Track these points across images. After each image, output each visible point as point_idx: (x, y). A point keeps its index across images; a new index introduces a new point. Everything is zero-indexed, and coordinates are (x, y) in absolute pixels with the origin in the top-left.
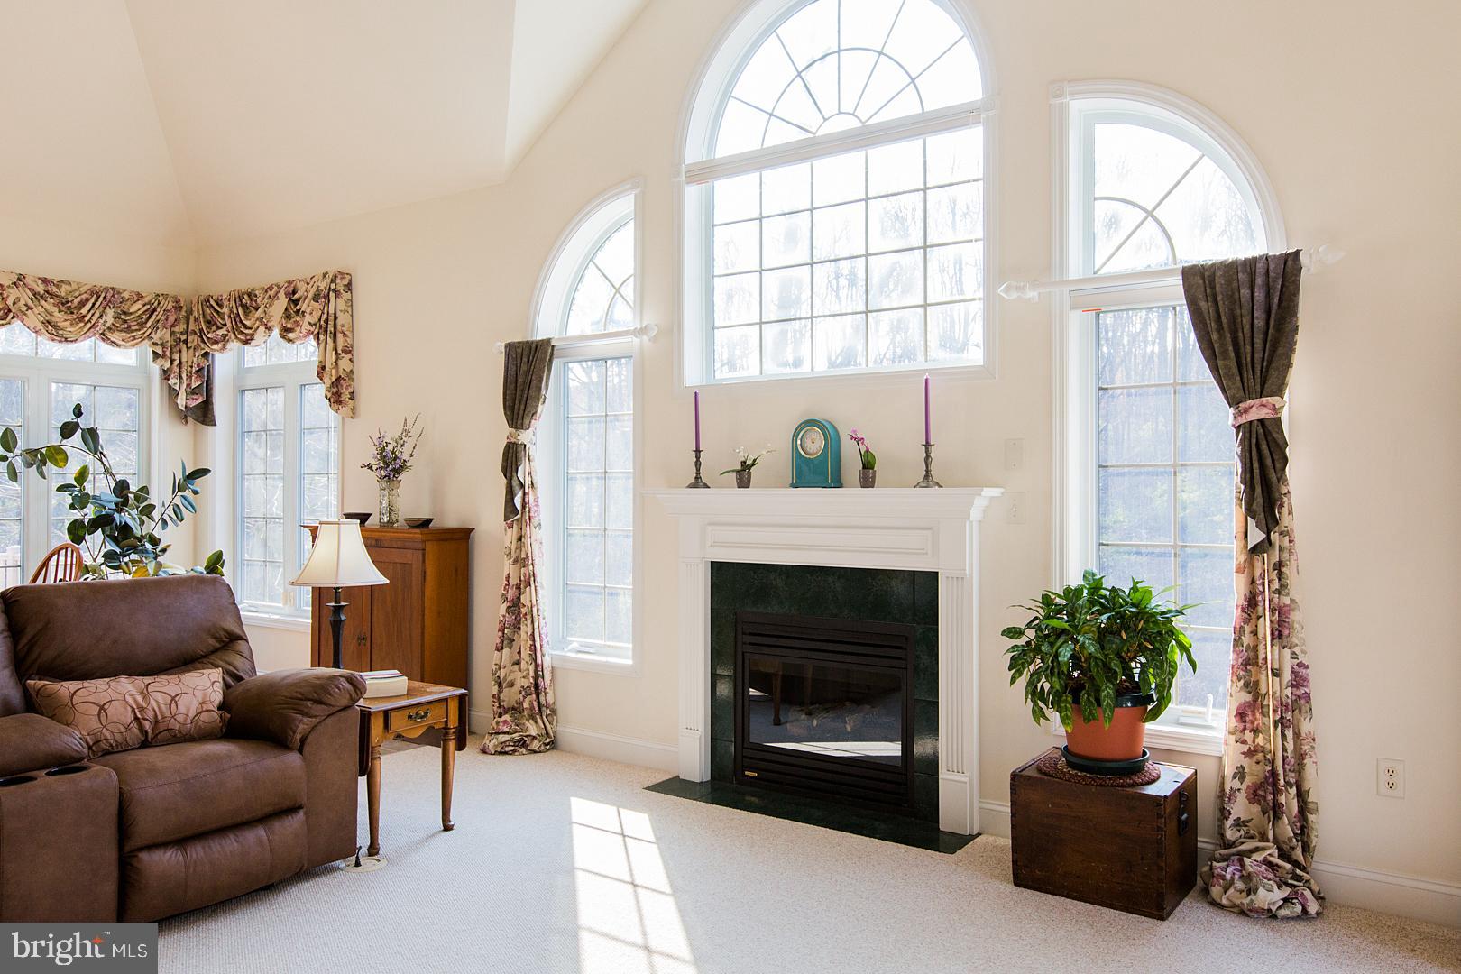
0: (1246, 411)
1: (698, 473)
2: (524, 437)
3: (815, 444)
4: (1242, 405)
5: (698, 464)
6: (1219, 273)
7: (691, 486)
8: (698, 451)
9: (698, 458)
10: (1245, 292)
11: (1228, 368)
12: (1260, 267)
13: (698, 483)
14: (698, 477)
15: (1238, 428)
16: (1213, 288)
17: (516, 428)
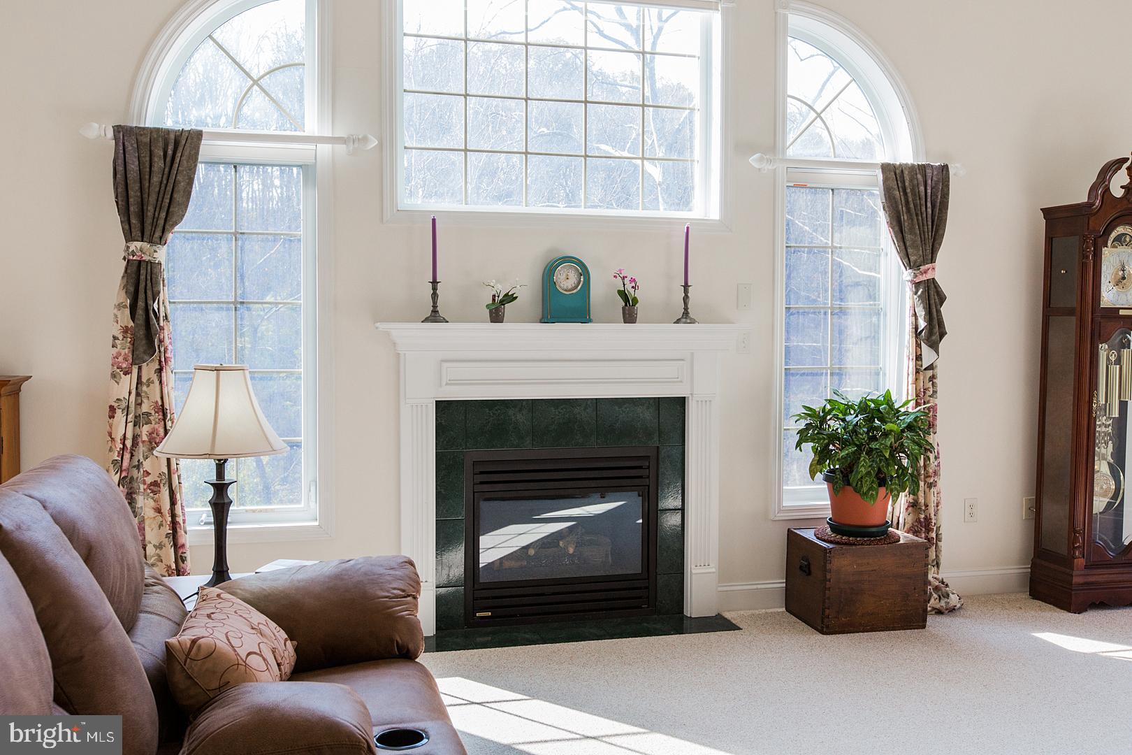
0: (925, 272)
1: (435, 306)
2: (161, 254)
3: (566, 280)
4: (922, 268)
5: (435, 296)
6: (906, 173)
7: (426, 320)
8: (435, 283)
9: (435, 289)
10: (922, 188)
11: (914, 242)
12: (929, 171)
13: (435, 316)
14: (435, 311)
15: (917, 285)
16: (904, 182)
17: (151, 242)
